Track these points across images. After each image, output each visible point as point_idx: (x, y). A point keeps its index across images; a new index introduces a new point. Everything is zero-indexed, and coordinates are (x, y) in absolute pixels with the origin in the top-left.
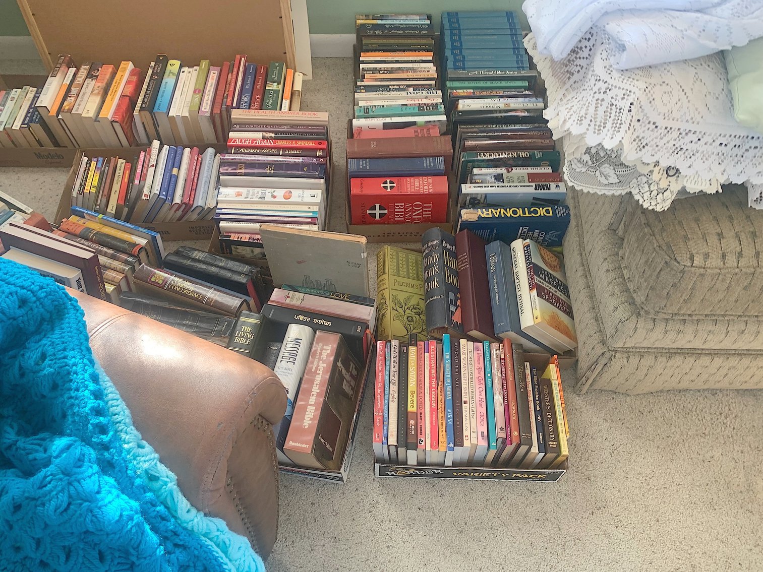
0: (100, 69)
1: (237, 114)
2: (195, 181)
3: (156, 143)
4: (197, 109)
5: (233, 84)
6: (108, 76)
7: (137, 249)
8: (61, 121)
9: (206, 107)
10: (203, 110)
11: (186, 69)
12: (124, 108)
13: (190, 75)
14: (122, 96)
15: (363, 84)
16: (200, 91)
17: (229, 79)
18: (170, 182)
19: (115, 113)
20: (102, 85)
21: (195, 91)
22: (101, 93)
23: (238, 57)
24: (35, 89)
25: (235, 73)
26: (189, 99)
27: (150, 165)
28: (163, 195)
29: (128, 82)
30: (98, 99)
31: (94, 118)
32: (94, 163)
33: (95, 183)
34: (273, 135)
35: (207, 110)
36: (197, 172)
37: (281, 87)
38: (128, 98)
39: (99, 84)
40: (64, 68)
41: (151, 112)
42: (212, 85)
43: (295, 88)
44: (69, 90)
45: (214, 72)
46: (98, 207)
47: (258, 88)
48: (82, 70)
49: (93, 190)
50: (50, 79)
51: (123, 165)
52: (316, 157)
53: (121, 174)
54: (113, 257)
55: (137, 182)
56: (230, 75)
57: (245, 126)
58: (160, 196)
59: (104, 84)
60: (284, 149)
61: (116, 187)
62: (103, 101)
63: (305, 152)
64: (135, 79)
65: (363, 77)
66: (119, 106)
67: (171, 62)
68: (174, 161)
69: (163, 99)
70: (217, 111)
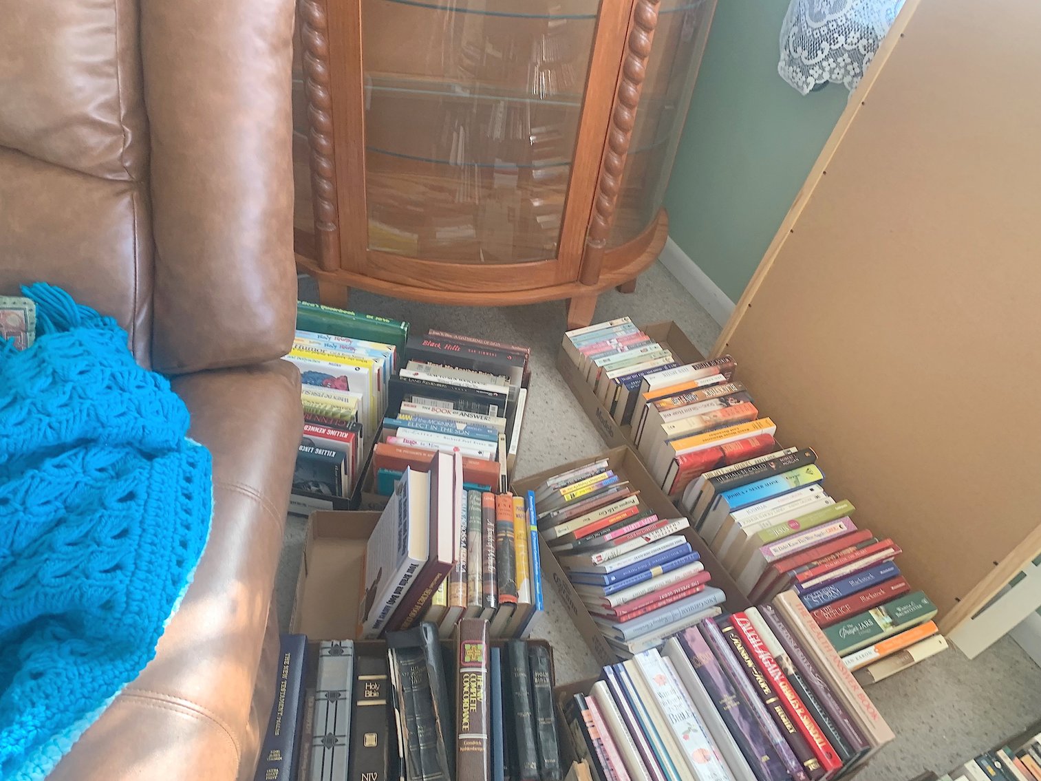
0: (742, 402)
1: (788, 600)
2: (660, 604)
3: (683, 523)
4: (766, 541)
5: (837, 563)
6: (737, 416)
7: (510, 598)
8: (646, 409)
9: (778, 551)
10: (771, 549)
11: (818, 490)
12: (704, 459)
13: (815, 499)
14: (720, 448)
15: (1007, 761)
16: (796, 527)
17: (844, 552)
18: (639, 573)
19: (689, 455)
20: (721, 417)
21: (791, 522)
22: (708, 423)
23: (889, 542)
24: (672, 361)
25: (858, 554)
26: (774, 522)
27: (648, 536)
28: (610, 579)
29: (745, 442)
30: (697, 425)
31: (669, 438)
32: (605, 475)
33: (578, 494)
34: (791, 671)
35: (775, 554)
36: (675, 598)
37: (891, 630)
38: (722, 455)
39: (719, 415)
40: (716, 368)
41: (719, 491)
42: (820, 535)
43: (911, 651)
44: (688, 392)
45: (843, 525)
46: (555, 514)
47: (863, 598)
48: (727, 387)
49: (567, 498)
50: (689, 367)
51: (631, 504)
52: (801, 762)
53: (616, 511)
54: (485, 577)
55: (608, 537)
56: (851, 549)
57: (780, 622)
58: (606, 577)
59: (723, 419)
60: (782, 702)
61: (594, 516)
62: (700, 432)
63: (799, 743)
64: (755, 444)
65: (1021, 755)
66: (703, 452)
67: (813, 468)
68: (670, 561)
69: (748, 492)
70: (781, 568)
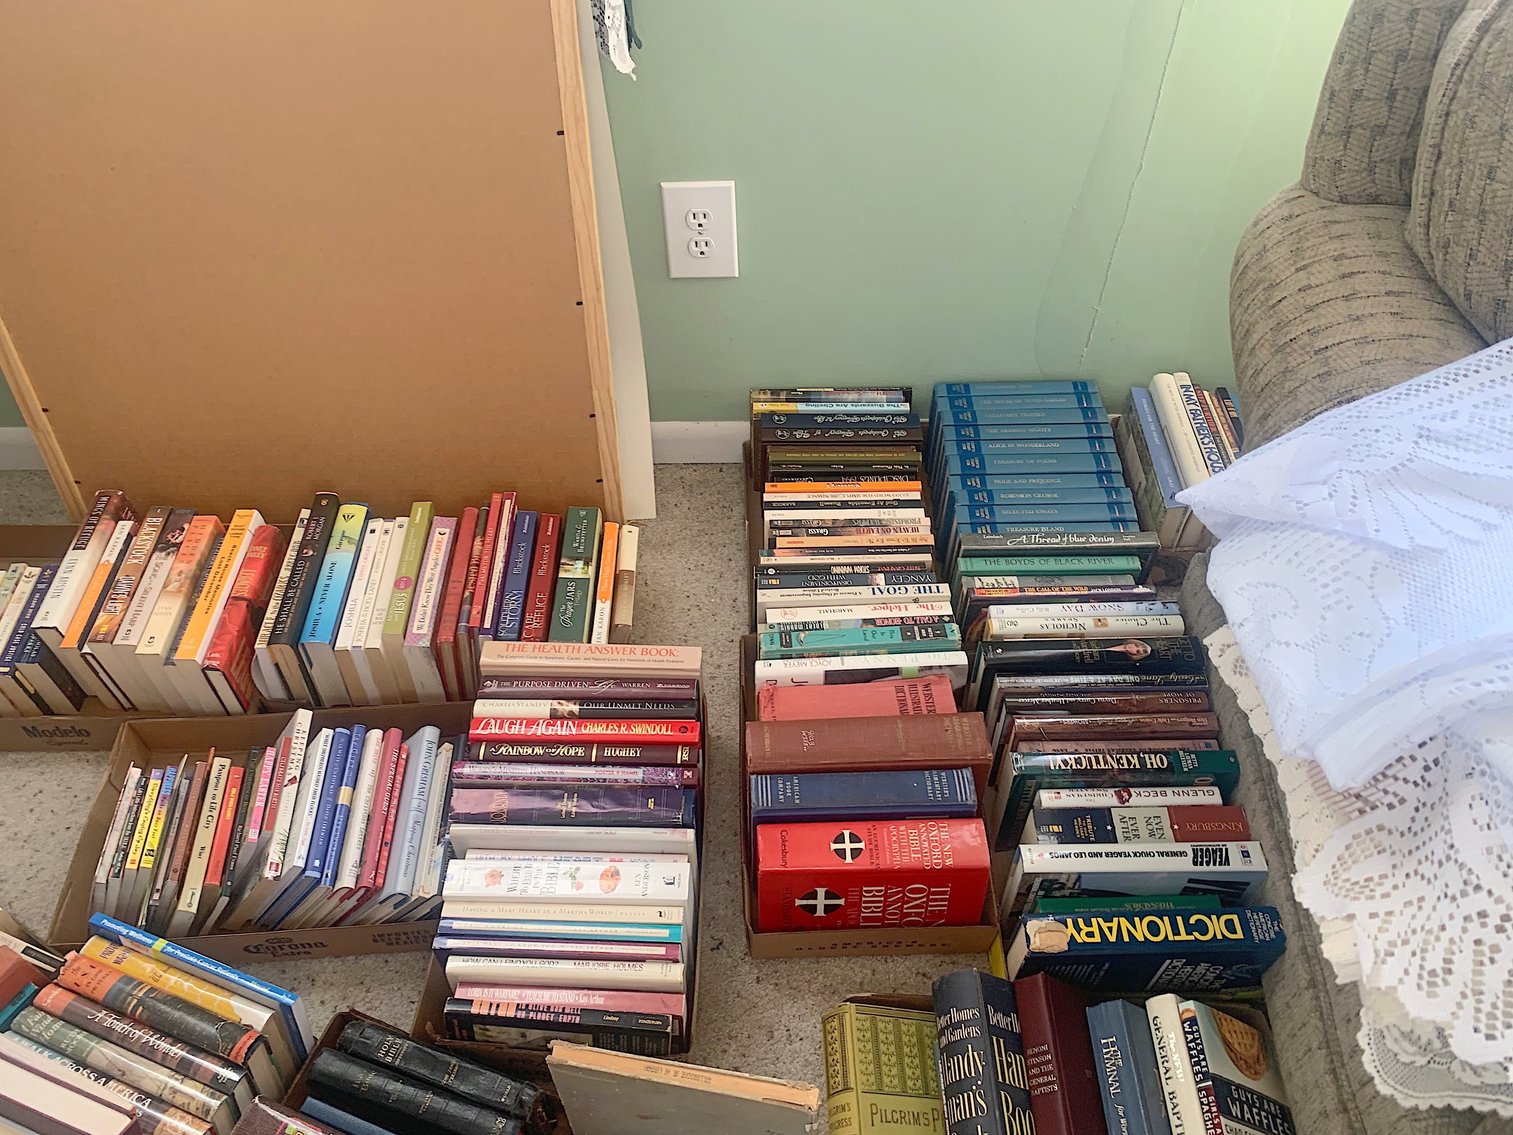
0: (186, 526)
1: (494, 655)
2: (391, 819)
3: (304, 717)
4: (400, 631)
5: (484, 570)
6: (202, 546)
7: (245, 1041)
8: (89, 658)
9: (422, 625)
10: (415, 631)
11: (377, 524)
12: (234, 629)
13: (388, 537)
14: (233, 599)
15: (772, 561)
16: (409, 584)
17: (476, 552)
18: (331, 822)
19: (213, 646)
20: (188, 567)
21: (397, 584)
22: (184, 589)
23: (497, 498)
24: (37, 571)
25: (489, 539)
26: (383, 603)
27: (288, 778)
28: (314, 869)
29: (247, 562)
30: (176, 605)
31: (164, 656)
32: (154, 784)
33: (154, 842)
34: (575, 708)
35: (424, 631)
36: (396, 794)
37: (592, 570)
38: (245, 603)
39: (182, 566)
40: (104, 525)
41: (295, 643)
42: (436, 564)
43: (623, 566)
44: (111, 581)
45: (442, 530)
46: (156, 896)
47: (541, 573)
48: (146, 528)
49: (148, 863)
50: (71, 554)
51: (225, 773)
52: (674, 765)
53: (218, 800)
54: (184, 1070)
55: (252, 834)
56: (478, 542)
57: (515, 684)
58: (308, 873)
59: (193, 566)
60: (604, 743)
61: (204, 837)
62: (189, 609)
63: (653, 753)
64: (262, 552)
65: (773, 544)
66: (222, 625)
67: (345, 509)
68: (343, 769)
69: (323, 608)
70: (446, 636)
